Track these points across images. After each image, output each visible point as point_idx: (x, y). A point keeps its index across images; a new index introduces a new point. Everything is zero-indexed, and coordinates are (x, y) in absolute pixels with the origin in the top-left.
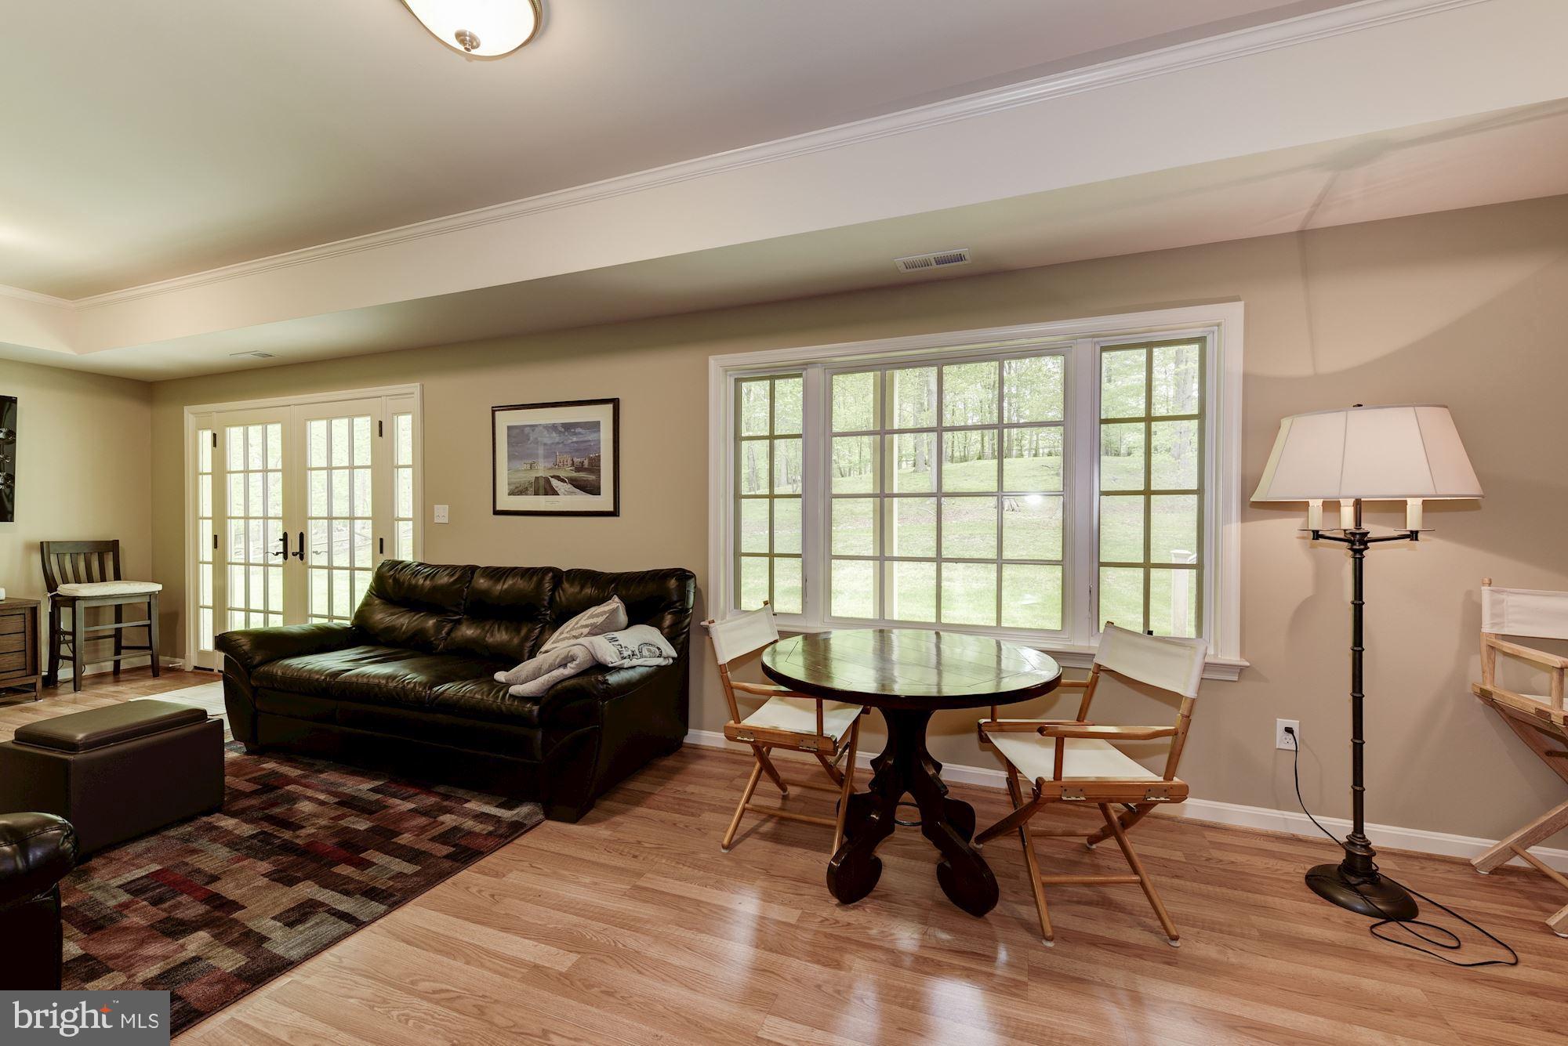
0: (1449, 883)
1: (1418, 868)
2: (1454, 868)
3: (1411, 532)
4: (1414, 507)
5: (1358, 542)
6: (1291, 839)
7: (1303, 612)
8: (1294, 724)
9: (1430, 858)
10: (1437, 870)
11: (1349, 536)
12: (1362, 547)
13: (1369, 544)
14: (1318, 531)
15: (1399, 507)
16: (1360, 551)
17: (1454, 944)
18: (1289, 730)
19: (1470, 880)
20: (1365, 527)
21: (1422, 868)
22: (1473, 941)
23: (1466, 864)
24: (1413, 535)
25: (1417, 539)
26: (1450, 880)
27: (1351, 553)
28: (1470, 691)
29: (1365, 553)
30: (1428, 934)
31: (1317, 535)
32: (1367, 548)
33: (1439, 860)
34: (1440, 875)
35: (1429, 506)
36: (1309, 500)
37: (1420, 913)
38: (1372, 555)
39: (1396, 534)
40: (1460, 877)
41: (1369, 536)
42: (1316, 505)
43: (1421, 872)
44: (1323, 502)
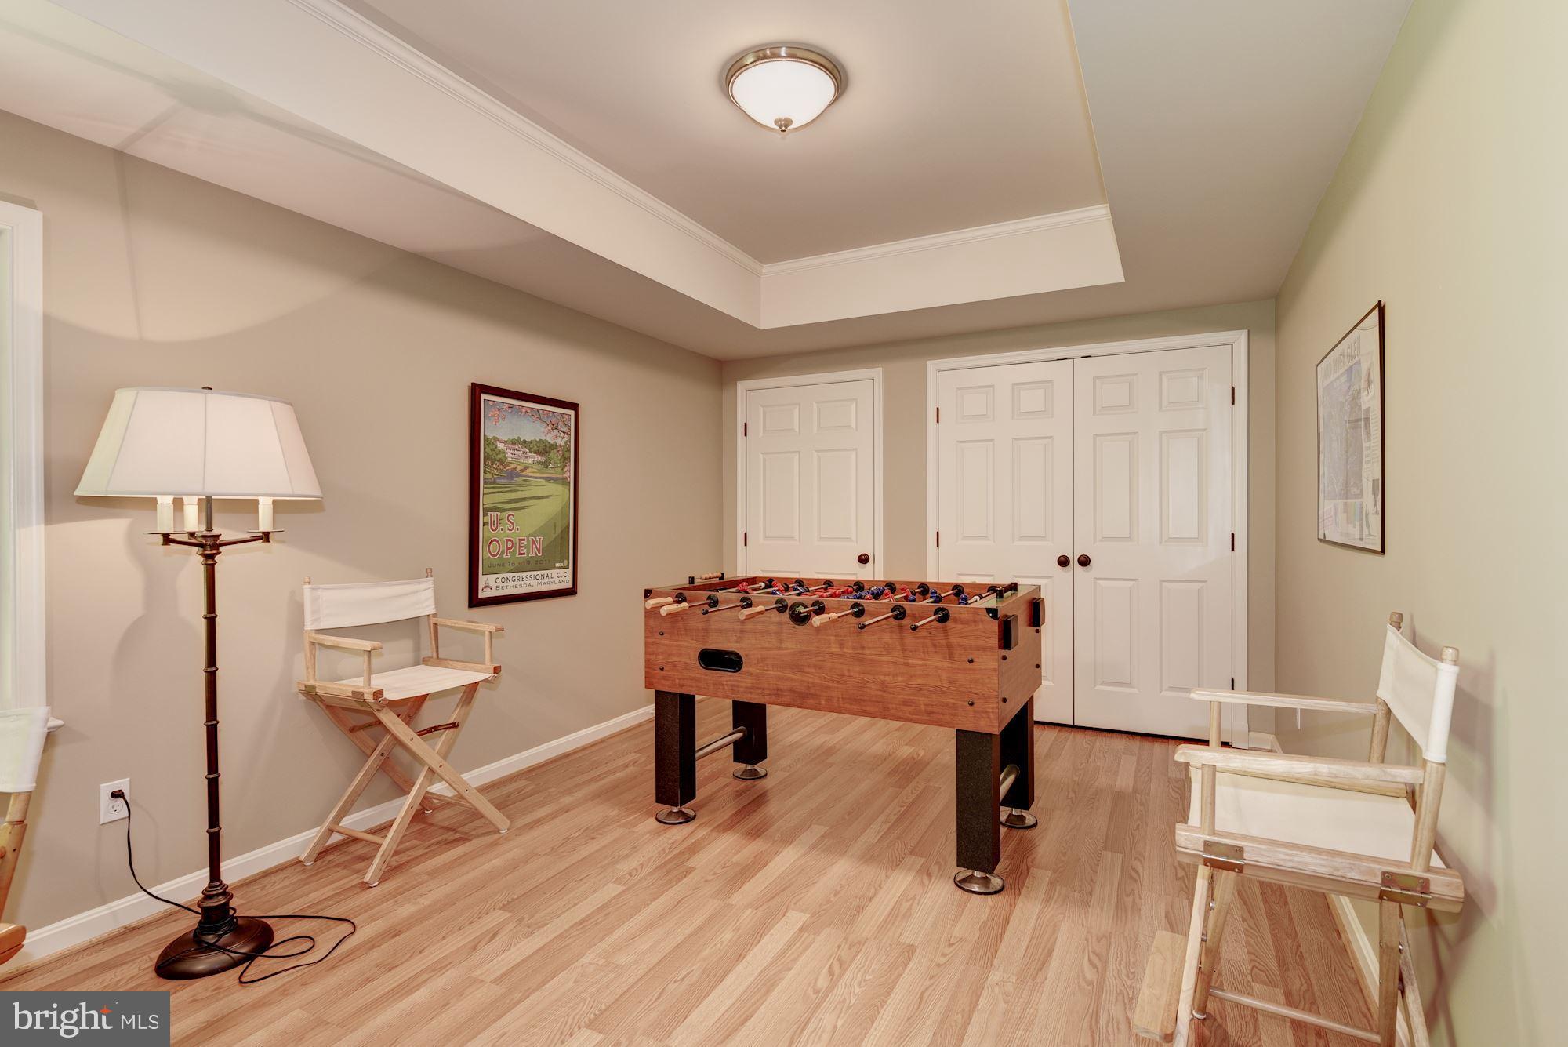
0: (288, 889)
1: (259, 890)
2: (287, 872)
3: (263, 533)
4: (265, 506)
5: (210, 547)
6: (122, 934)
7: (132, 637)
8: (122, 784)
9: (267, 874)
10: (274, 883)
11: (200, 539)
12: (214, 551)
13: (221, 549)
14: (168, 535)
15: (251, 506)
16: (212, 557)
17: (309, 944)
18: (118, 794)
19: (303, 876)
20: (216, 530)
21: (263, 888)
22: (322, 932)
23: (297, 862)
24: (265, 537)
25: (268, 541)
26: (287, 886)
27: (202, 559)
28: (295, 689)
29: (217, 558)
30: (288, 950)
31: (167, 539)
32: (219, 553)
33: (273, 873)
34: (278, 887)
35: (279, 506)
36: (158, 497)
37: (275, 933)
38: (225, 560)
39: (248, 536)
40: (295, 879)
41: (221, 538)
42: (165, 501)
43: (263, 893)
44: (174, 499)
